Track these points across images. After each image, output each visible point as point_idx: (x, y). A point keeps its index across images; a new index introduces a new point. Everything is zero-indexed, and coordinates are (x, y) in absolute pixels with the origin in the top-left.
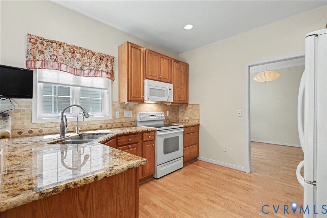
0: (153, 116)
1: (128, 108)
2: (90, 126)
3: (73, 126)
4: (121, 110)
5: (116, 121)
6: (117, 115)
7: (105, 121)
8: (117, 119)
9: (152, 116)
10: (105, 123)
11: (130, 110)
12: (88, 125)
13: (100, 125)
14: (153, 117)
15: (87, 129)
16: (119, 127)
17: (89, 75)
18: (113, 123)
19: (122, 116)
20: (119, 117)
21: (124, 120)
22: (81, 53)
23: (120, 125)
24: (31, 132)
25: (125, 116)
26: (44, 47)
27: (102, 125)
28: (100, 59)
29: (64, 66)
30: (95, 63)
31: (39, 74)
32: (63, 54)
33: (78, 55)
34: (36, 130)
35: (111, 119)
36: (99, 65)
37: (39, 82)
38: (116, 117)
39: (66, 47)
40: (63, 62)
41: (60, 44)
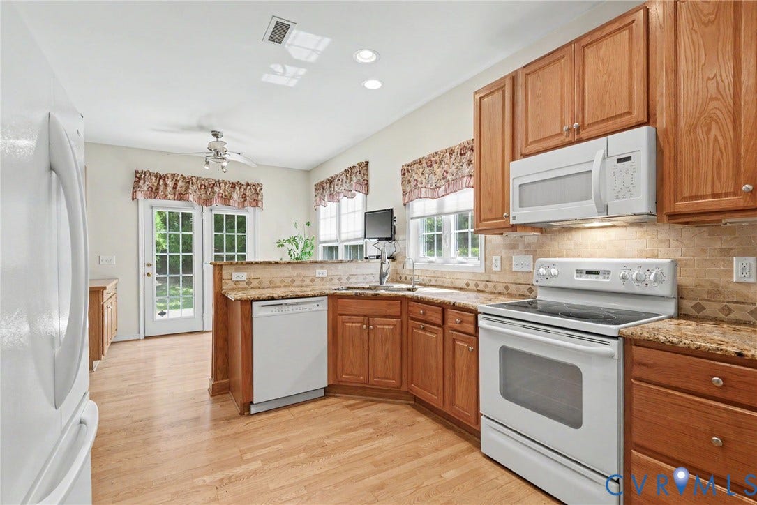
0: (597, 273)
1: (521, 247)
4: (504, 253)
5: (494, 278)
6: (496, 263)
7: (474, 274)
8: (495, 272)
9: (589, 272)
10: (474, 278)
11: (527, 253)
13: (466, 282)
14: (593, 278)
16: (500, 294)
18: (487, 281)
19: (507, 268)
20: (498, 269)
21: (508, 278)
22: (438, 161)
23: (500, 288)
24: (406, 278)
25: (514, 269)
26: (410, 174)
27: (470, 282)
28: (461, 154)
29: (423, 190)
30: (453, 168)
31: (412, 208)
32: (422, 174)
33: (435, 166)
34: (409, 277)
35: (484, 272)
36: (461, 167)
37: (412, 218)
38: (494, 269)
39: (424, 163)
40: (422, 186)
41: (420, 162)
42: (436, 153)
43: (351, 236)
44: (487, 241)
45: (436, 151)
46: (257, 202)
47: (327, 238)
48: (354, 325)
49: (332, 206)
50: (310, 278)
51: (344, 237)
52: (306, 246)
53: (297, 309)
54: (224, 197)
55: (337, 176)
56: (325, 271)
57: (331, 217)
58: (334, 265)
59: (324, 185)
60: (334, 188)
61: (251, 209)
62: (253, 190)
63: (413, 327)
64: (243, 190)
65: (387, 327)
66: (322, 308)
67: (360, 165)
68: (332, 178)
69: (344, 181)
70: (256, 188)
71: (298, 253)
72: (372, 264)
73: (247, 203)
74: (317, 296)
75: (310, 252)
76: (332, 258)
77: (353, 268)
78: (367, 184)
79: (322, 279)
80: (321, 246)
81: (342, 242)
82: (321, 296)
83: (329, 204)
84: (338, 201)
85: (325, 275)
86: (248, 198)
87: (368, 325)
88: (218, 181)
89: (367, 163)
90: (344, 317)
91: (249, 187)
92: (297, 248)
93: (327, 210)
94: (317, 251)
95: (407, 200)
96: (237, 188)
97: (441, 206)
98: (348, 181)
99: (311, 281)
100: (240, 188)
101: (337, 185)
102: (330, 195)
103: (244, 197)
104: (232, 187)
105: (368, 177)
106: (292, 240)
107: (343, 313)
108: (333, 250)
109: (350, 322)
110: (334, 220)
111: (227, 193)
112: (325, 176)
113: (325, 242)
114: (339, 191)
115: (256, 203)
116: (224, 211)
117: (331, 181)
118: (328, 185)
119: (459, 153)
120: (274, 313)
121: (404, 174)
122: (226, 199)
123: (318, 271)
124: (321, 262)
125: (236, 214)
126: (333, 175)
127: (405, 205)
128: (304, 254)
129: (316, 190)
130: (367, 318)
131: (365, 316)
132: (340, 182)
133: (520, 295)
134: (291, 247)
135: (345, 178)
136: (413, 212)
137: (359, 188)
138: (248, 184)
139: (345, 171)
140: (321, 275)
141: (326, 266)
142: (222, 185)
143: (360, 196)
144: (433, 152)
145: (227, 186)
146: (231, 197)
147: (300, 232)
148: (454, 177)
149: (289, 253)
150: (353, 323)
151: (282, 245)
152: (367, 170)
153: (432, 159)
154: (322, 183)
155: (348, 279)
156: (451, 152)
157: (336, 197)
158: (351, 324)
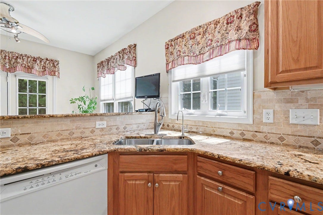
2: (215, 129)
3: (196, 126)
4: (278, 107)
5: (265, 129)
6: (268, 116)
7: (239, 124)
8: (266, 124)
10: (240, 128)
12: (212, 127)
13: (230, 131)
15: (212, 133)
16: (272, 143)
17: (211, 57)
18: (256, 132)
19: (282, 120)
20: (271, 121)
21: (286, 130)
22: (202, 33)
23: (274, 139)
24: (168, 126)
25: (291, 121)
26: (173, 47)
27: (235, 132)
28: (228, 23)
29: (186, 58)
30: (218, 36)
31: (173, 74)
32: (185, 45)
33: (198, 38)
34: (171, 125)
35: (252, 123)
36: (226, 35)
37: (174, 81)
38: (264, 121)
39: (187, 36)
40: (185, 54)
41: (183, 36)
42: (200, 27)
43: (123, 96)
44: (255, 97)
45: (200, 25)
46: (55, 72)
47: (106, 98)
48: (137, 182)
49: (109, 77)
50: (91, 129)
51: (117, 97)
52: (91, 102)
53: (67, 177)
54: (26, 66)
55: (112, 56)
56: (105, 122)
57: (108, 84)
58: (113, 117)
59: (104, 63)
60: (111, 64)
61: (50, 77)
62: (52, 64)
63: (202, 184)
64: (43, 63)
65: (173, 183)
66: (101, 168)
67: (130, 47)
68: (109, 58)
69: (118, 59)
70: (54, 63)
71: (85, 107)
72: (143, 115)
73: (47, 72)
74: (96, 155)
75: (94, 107)
76: (109, 111)
77: (128, 119)
78: (135, 60)
79: (102, 129)
80: (102, 103)
81: (116, 100)
82: (100, 155)
83: (107, 75)
84: (114, 73)
85: (105, 126)
86: (47, 69)
87: (154, 183)
88: (22, 55)
89: (135, 45)
90: (126, 174)
91: (48, 62)
92: (85, 104)
93: (106, 80)
94: (99, 106)
95: (170, 67)
96: (38, 62)
97: (202, 70)
98: (121, 59)
99: (91, 132)
100: (41, 62)
101: (113, 62)
102: (108, 69)
103: (44, 68)
104: (34, 61)
105: (136, 55)
106: (82, 99)
107: (125, 170)
108: (110, 106)
109: (133, 180)
110: (111, 86)
111: (29, 64)
112: (104, 57)
113: (104, 100)
114: (115, 66)
115: (53, 73)
116: (27, 78)
117: (108, 60)
118: (106, 63)
119: (225, 22)
120: (29, 190)
121: (167, 48)
122: (29, 69)
123: (98, 123)
124: (101, 115)
125: (38, 80)
126: (110, 56)
127: (167, 72)
128: (89, 108)
129: (98, 67)
130: (152, 174)
131: (149, 172)
132: (115, 61)
133: (300, 147)
134: (80, 103)
135: (119, 57)
136: (174, 77)
137: (129, 63)
138: (47, 59)
139: (119, 52)
140: (101, 127)
141: (105, 118)
142: (26, 58)
143: (130, 68)
144: (196, 25)
145: (29, 59)
146: (33, 68)
147: (87, 93)
148: (219, 44)
149: (79, 107)
150: (136, 180)
151: (74, 102)
152: (135, 50)
153: (196, 32)
154: (102, 62)
155: (125, 128)
156: (217, 23)
157: (112, 70)
158: (134, 182)
